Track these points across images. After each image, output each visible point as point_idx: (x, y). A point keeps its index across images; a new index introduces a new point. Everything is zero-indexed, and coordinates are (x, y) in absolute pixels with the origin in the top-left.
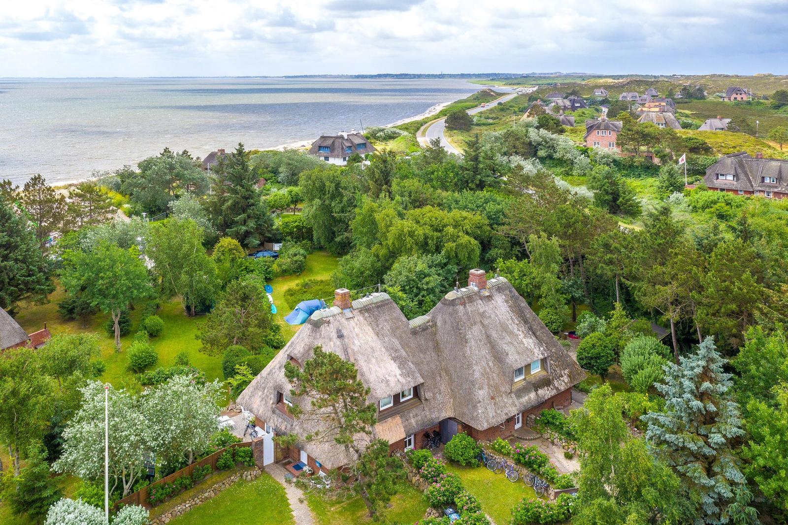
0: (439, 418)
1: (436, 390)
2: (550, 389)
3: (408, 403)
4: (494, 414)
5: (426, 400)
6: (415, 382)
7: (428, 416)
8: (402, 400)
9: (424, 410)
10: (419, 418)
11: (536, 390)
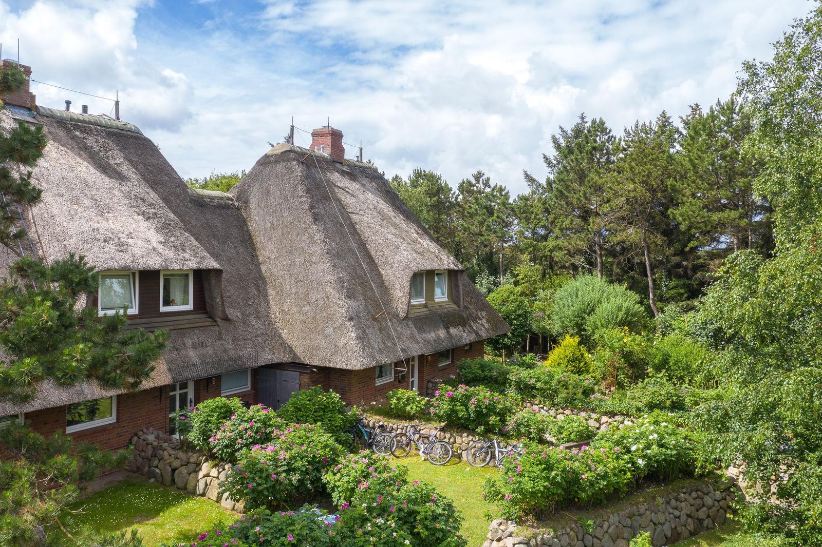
0: (256, 358)
1: (249, 310)
2: (466, 331)
3: (181, 318)
4: (381, 345)
5: (226, 319)
6: (200, 263)
7: (232, 353)
8: (163, 309)
9: (220, 338)
10: (210, 351)
11: (447, 328)
